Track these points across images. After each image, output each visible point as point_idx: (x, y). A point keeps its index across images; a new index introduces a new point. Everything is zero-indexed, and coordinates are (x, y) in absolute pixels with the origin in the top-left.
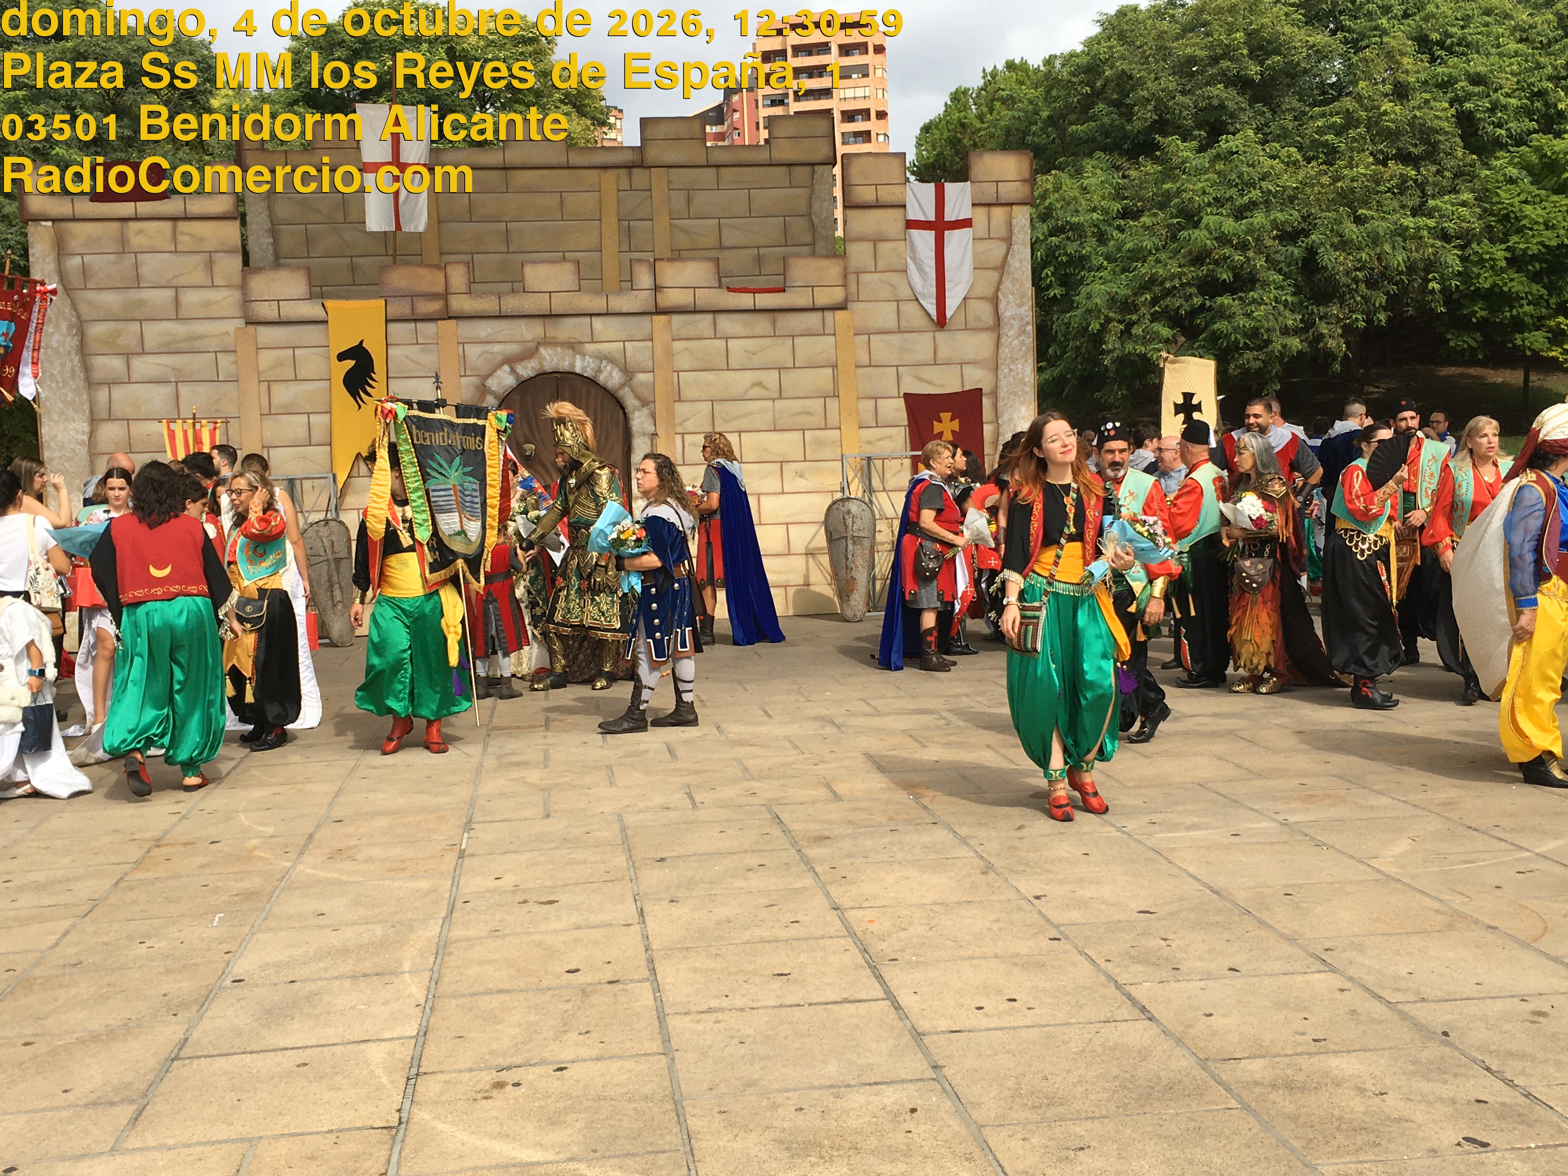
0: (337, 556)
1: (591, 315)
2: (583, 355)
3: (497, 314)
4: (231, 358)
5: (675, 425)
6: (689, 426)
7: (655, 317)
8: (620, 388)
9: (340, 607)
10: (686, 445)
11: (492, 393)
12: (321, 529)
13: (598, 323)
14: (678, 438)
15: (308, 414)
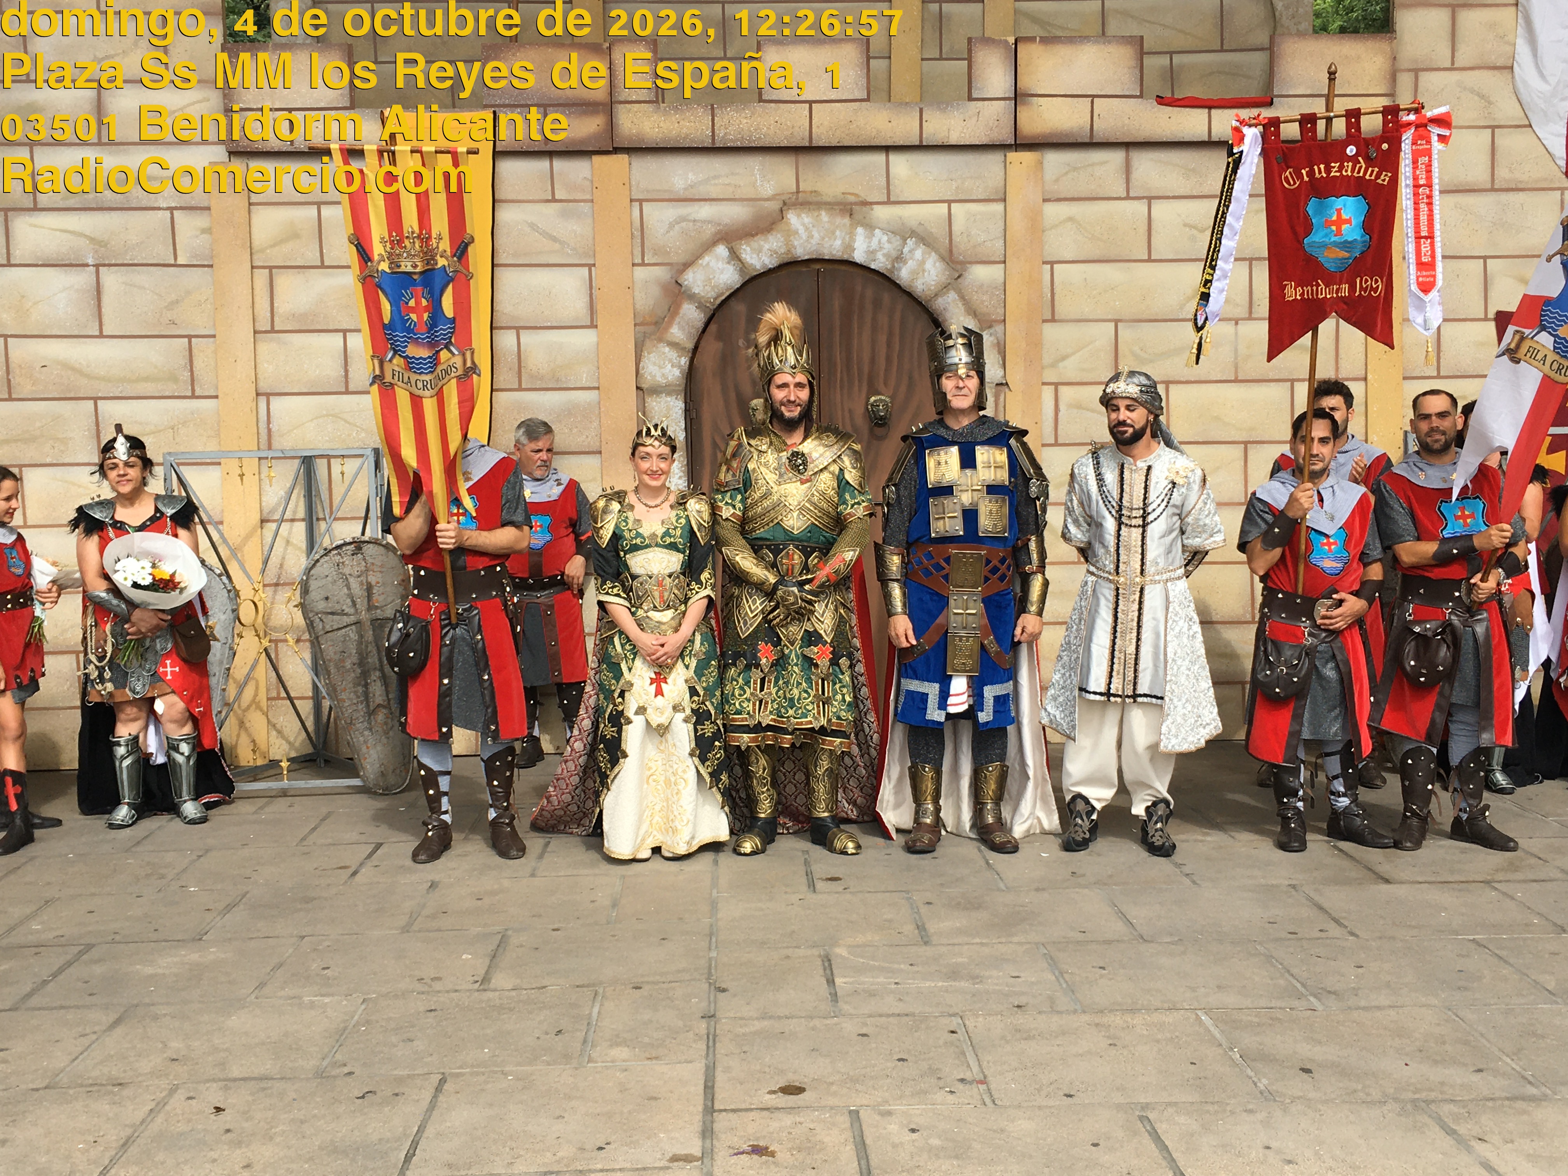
0: (379, 613)
1: (888, 149)
2: (870, 227)
3: (708, 143)
4: (201, 221)
5: (1043, 368)
6: (1069, 369)
7: (1012, 156)
8: (936, 295)
9: (381, 716)
10: (1062, 407)
11: (692, 297)
12: (347, 560)
13: (900, 163)
14: (1048, 393)
15: (345, 332)
